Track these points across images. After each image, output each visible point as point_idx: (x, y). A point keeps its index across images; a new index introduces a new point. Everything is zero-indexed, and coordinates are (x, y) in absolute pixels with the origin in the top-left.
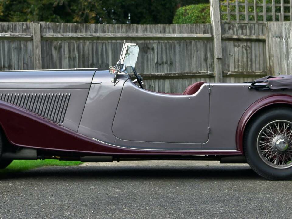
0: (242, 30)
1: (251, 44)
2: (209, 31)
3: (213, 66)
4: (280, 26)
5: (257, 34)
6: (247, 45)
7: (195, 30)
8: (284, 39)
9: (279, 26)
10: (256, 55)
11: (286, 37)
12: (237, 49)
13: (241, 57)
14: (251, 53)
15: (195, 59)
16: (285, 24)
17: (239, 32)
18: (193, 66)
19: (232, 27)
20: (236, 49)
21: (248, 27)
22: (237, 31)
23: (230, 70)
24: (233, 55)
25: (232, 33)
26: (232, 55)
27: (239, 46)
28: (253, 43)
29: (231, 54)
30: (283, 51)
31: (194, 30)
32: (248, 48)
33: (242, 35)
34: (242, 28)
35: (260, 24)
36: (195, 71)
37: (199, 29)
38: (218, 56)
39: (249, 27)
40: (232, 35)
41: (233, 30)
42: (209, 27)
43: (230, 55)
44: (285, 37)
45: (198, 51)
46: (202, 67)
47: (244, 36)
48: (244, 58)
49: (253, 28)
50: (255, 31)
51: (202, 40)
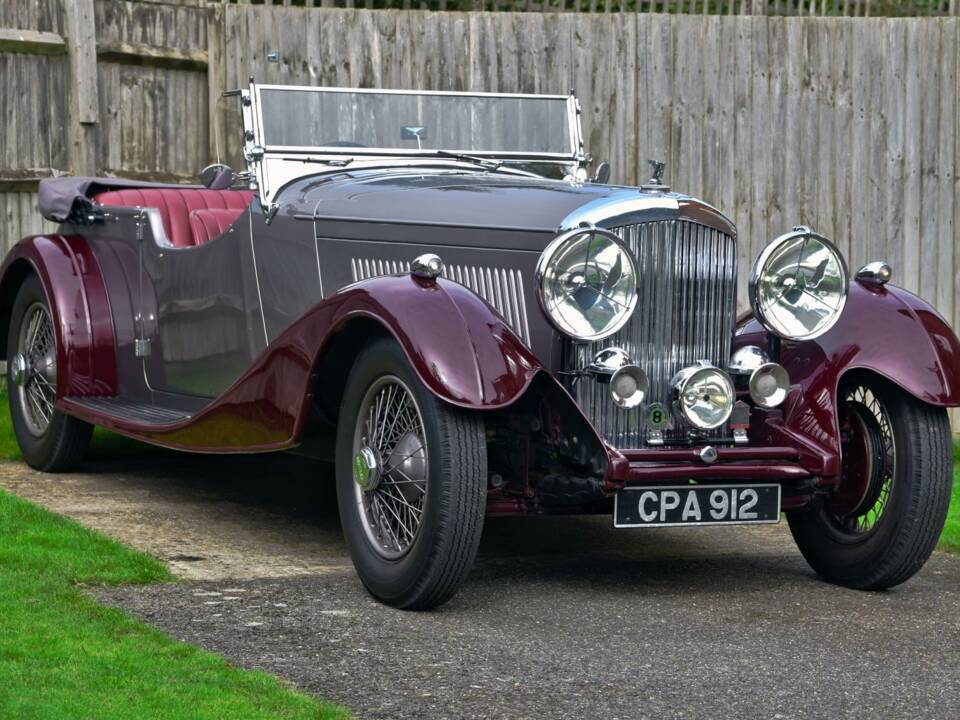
0: (144, 26)
1: (167, 77)
2: (55, 24)
3: (63, 149)
4: (296, 21)
5: (182, 44)
6: (155, 81)
7: (15, 13)
8: (311, 70)
9: (289, 22)
10: (178, 115)
11: (324, 61)
12: (128, 93)
13: (140, 121)
14: (165, 107)
15: (14, 121)
16: (326, 18)
17: (134, 33)
18: (10, 149)
19: (116, 11)
20: (126, 92)
21: (158, 15)
22: (130, 27)
23: (111, 167)
24: (119, 114)
25: (117, 35)
26: (116, 114)
27: (134, 81)
28: (172, 75)
29: (113, 110)
30: (306, 109)
31: (12, 17)
32: (157, 92)
33: (145, 45)
34: (144, 17)
35: (191, 10)
36: (14, 166)
37: (26, 13)
38: (88, 117)
39: (162, 15)
40: (115, 41)
41: (118, 22)
42: (55, 7)
43: (109, 111)
44: (317, 62)
45: (22, 94)
46: (36, 153)
47: (151, 49)
48: (147, 125)
49: (171, 20)
50: (176, 31)
51: (36, 54)
